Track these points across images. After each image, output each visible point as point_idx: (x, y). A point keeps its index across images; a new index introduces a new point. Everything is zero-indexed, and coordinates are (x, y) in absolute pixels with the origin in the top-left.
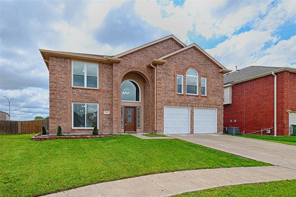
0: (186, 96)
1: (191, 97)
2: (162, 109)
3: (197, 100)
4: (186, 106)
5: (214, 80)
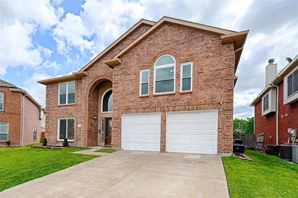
0: (153, 97)
1: (160, 98)
2: (119, 119)
3: (173, 100)
4: (153, 112)
5: (209, 61)
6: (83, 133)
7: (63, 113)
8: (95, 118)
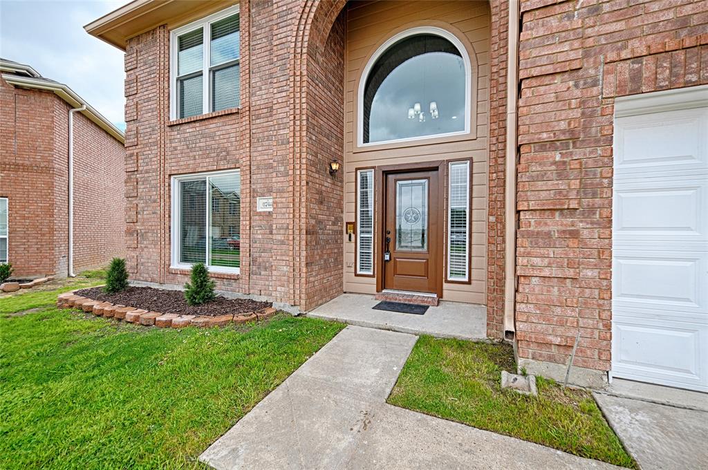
6: (282, 243)
7: (191, 154)
8: (335, 166)
